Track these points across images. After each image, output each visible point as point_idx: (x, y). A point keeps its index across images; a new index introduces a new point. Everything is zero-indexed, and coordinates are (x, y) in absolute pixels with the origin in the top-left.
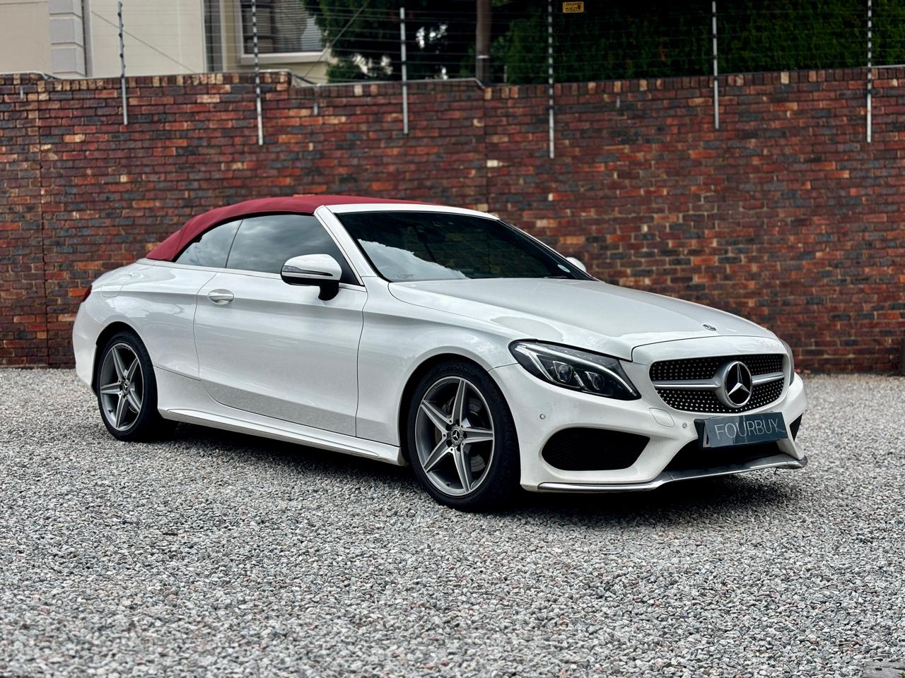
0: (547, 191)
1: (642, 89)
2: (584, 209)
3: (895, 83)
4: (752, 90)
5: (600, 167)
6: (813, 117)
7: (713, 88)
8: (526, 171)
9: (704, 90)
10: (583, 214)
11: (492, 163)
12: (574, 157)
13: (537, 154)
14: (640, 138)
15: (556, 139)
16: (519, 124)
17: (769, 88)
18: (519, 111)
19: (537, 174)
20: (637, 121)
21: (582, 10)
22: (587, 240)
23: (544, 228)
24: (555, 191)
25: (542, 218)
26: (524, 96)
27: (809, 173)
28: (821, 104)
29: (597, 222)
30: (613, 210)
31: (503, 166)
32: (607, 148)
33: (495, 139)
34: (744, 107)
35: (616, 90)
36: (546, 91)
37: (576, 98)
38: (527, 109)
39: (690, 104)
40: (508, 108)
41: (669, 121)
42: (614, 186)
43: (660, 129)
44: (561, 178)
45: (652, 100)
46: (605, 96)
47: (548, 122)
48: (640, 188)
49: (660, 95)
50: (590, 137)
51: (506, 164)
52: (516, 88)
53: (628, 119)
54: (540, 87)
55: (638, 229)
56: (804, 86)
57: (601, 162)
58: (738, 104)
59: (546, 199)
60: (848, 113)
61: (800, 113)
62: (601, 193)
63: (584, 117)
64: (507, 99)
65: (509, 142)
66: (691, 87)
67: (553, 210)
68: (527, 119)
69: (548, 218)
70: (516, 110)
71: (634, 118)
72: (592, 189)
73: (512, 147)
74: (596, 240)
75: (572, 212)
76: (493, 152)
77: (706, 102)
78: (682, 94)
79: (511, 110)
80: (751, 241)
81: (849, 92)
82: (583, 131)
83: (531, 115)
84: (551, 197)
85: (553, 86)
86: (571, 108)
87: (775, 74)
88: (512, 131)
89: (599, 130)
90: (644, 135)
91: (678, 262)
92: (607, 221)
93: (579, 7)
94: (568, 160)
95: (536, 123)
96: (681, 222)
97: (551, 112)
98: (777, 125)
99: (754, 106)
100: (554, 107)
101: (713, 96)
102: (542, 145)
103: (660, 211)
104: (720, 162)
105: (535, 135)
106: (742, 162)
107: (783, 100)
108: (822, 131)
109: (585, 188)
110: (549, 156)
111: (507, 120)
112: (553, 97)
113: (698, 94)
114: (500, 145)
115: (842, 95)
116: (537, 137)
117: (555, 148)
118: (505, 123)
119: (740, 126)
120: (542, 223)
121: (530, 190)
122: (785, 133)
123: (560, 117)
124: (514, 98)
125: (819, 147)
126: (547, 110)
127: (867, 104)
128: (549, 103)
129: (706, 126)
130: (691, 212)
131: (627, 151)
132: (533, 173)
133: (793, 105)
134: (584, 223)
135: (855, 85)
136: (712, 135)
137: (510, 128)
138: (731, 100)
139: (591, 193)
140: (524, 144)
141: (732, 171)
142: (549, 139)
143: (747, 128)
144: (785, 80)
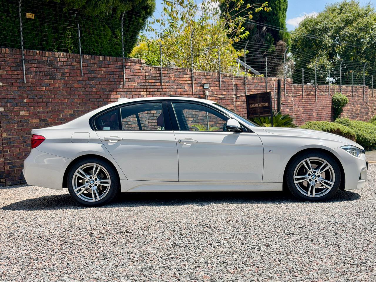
0: (23, 98)
1: (56, 56)
2: (38, 106)
3: (130, 64)
4: (92, 61)
5: (43, 89)
6: (109, 74)
7: (80, 59)
8: (14, 88)
9: (77, 60)
10: (38, 109)
12: (33, 84)
13: (18, 81)
14: (57, 77)
15: (26, 74)
16: (11, 66)
17: (96, 61)
18: (10, 60)
20: (55, 69)
21: (33, 18)
22: (40, 121)
23: (23, 115)
24: (27, 98)
25: (22, 111)
26: (12, 53)
27: (110, 95)
28: (112, 70)
29: (44, 112)
30: (49, 108)
31: (4, 86)
32: (45, 80)
33: (1, 72)
34: (89, 68)
35: (47, 56)
36: (21, 52)
37: (32, 56)
38: (13, 59)
39: (73, 65)
40: (5, 58)
41: (66, 71)
42: (49, 97)
43: (63, 74)
44: (28, 92)
45: (60, 61)
46: (43, 57)
47: (23, 66)
48: (58, 98)
49: (62, 59)
50: (39, 75)
51: (5, 85)
52: (7, 49)
53: (52, 68)
54: (18, 50)
55: (58, 116)
56: (106, 62)
57: (43, 87)
58: (87, 67)
59: (23, 102)
60: (119, 74)
61: (105, 72)
62: (44, 100)
63: (36, 66)
64: (4, 54)
65: (6, 74)
66: (72, 58)
67: (25, 107)
68: (13, 64)
69: (25, 111)
70: (8, 59)
72: (41, 98)
73: (7, 76)
74: (44, 120)
75: (34, 108)
77: (77, 64)
78: (70, 60)
79: (6, 59)
81: (118, 66)
82: (36, 72)
83: (15, 62)
84: (25, 101)
85: (24, 50)
86: (30, 61)
87: (98, 56)
88: (7, 69)
89: (41, 72)
92: (47, 112)
93: (33, 16)
94: (30, 84)
95: (17, 66)
96: (73, 113)
97: (24, 61)
98: (99, 76)
99: (92, 68)
100: (24, 59)
101: (80, 62)
102: (20, 77)
103: (66, 108)
104: (84, 90)
105: (17, 72)
106: (90, 90)
107: (100, 67)
108: (112, 80)
109: (38, 97)
110: (24, 82)
111: (5, 64)
112: (24, 55)
113: (75, 61)
114: (2, 75)
115: (116, 66)
116: (18, 73)
117: (26, 79)
118: (4, 65)
119: (89, 75)
120: (22, 113)
121: (17, 97)
122: (102, 79)
123: (26, 64)
124: (7, 54)
125: (112, 86)
126: (22, 60)
127: (123, 71)
128: (22, 57)
129: (78, 74)
130: (76, 109)
131: (52, 82)
132: (17, 89)
133: (104, 69)
134: (39, 113)
135: (119, 63)
136: (80, 78)
137: (6, 67)
138: (85, 65)
139: (41, 100)
140: (12, 75)
141: (87, 93)
142: (23, 74)
143: (91, 76)
144: (101, 59)
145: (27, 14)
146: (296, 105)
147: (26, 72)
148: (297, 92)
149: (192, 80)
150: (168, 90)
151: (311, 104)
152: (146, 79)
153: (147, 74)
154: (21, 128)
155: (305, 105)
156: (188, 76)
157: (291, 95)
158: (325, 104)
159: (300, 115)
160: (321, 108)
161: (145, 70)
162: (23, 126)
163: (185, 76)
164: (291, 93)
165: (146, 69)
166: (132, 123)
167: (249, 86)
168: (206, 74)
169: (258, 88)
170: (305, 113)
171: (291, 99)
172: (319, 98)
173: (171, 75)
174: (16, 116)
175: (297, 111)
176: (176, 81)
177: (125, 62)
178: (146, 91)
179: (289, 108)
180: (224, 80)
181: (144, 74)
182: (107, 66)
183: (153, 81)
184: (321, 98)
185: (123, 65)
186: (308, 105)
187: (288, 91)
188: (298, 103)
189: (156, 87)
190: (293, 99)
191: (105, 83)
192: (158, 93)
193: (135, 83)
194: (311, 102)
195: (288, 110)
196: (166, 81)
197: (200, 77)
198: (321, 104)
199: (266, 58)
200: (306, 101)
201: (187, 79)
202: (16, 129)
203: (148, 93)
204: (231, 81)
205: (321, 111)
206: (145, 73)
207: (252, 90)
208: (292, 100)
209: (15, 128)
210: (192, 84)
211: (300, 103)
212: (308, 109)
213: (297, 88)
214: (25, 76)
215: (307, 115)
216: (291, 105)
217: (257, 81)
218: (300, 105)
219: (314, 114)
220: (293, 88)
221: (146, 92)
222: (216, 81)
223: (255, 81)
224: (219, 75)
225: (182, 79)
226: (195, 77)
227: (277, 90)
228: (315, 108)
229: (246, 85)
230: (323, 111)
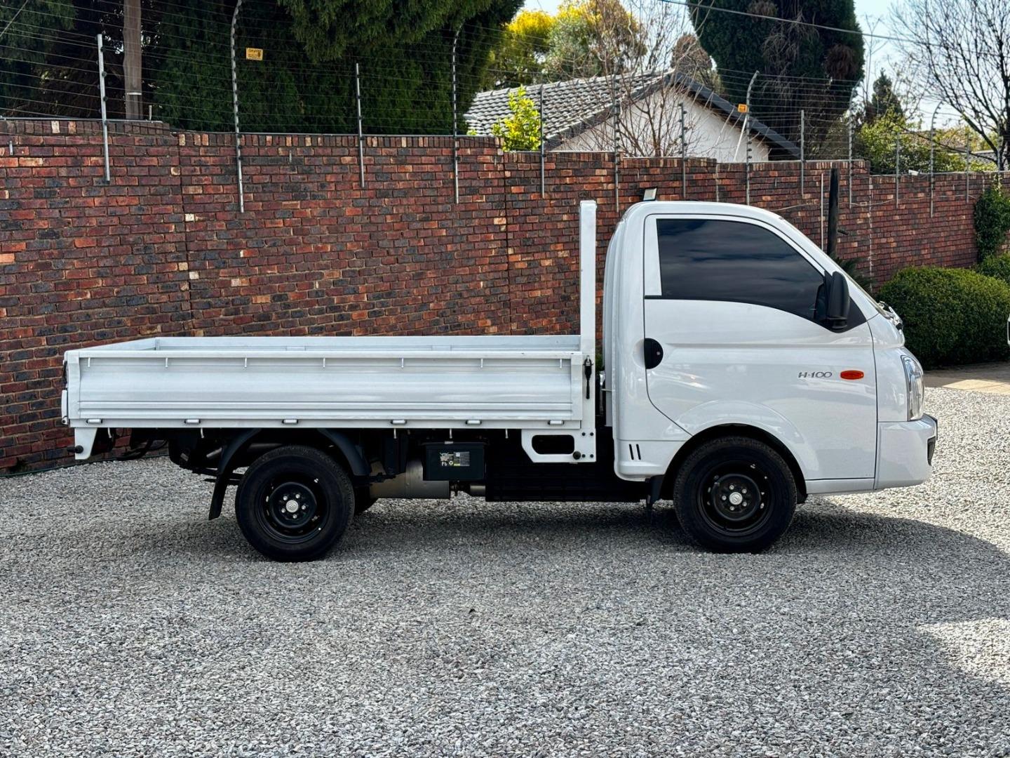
0: (238, 247)
1: (307, 145)
2: (269, 265)
3: (469, 151)
4: (384, 151)
5: (280, 223)
6: (422, 180)
7: (359, 147)
8: (219, 226)
9: (351, 149)
10: (269, 272)
11: (190, 217)
12: (257, 212)
13: (228, 208)
14: (308, 194)
15: (244, 193)
16: (212, 175)
17: (394, 151)
18: (210, 161)
19: (228, 230)
20: (305, 176)
21: (261, 58)
22: (273, 298)
23: (237, 287)
24: (246, 247)
25: (235, 277)
26: (214, 144)
27: (422, 231)
28: (428, 168)
29: (280, 279)
30: (292, 267)
31: (199, 220)
32: (284, 203)
33: (191, 190)
34: (378, 167)
35: (288, 144)
36: (233, 140)
37: (257, 149)
38: (216, 158)
39: (343, 162)
40: (200, 156)
41: (329, 178)
42: (291, 243)
43: (322, 186)
44: (249, 233)
45: (314, 156)
46: (280, 149)
47: (237, 174)
48: (310, 244)
49: (320, 151)
50: (270, 192)
51: (202, 218)
52: (206, 136)
53: (298, 174)
54: (227, 135)
55: (311, 285)
56: (416, 151)
57: (279, 218)
58: (375, 165)
59: (237, 256)
60: (443, 177)
61: (414, 174)
62: (281, 250)
63: (265, 170)
64: (199, 147)
65: (203, 194)
66: (342, 146)
67: (243, 267)
68: (217, 170)
69: (241, 277)
70: (208, 159)
71: (303, 174)
72: (274, 245)
73: (206, 199)
74: (280, 298)
75: (260, 270)
76: (189, 204)
77: (353, 160)
78: (337, 151)
79: (203, 158)
80: (389, 295)
81: (443, 158)
82: (264, 185)
83: (220, 165)
84: (242, 254)
85: (240, 137)
86: (253, 160)
87: (397, 137)
88: (206, 183)
89: (276, 185)
90: (310, 192)
91: (342, 318)
92: (288, 279)
93: (259, 55)
94: (253, 214)
95: (225, 175)
96: (341, 278)
97: (240, 163)
98: (400, 185)
99: (385, 166)
100: (241, 158)
101: (359, 156)
102: (232, 198)
103: (327, 267)
104: (365, 220)
105: (225, 187)
106: (380, 220)
107: (404, 163)
108: (428, 192)
109: (269, 244)
110: (240, 210)
111: (201, 170)
112: (241, 147)
113: (347, 153)
114: (195, 197)
115: (439, 160)
116: (227, 189)
117: (244, 202)
118: (199, 173)
119: (377, 185)
120: (235, 282)
121: (225, 247)
122: (406, 193)
123: (245, 168)
124: (205, 146)
125: (427, 207)
126: (235, 160)
127: (454, 169)
128: (236, 153)
129: (354, 184)
130: (348, 268)
131: (299, 207)
132: (224, 228)
133: (410, 168)
134: (270, 281)
135: (446, 151)
136: (358, 193)
137: (203, 178)
138: (370, 160)
139: (274, 250)
140: (216, 196)
141: (374, 228)
142: (238, 192)
143: (382, 187)
144: (404, 145)
145: (248, 50)
146: (878, 230)
147: (243, 187)
148: (882, 197)
149: (614, 182)
150: (557, 211)
151: (916, 226)
152: (505, 186)
153: (508, 174)
154: (232, 317)
155: (901, 228)
156: (605, 172)
157: (866, 204)
158: (956, 223)
159: (887, 256)
160: (942, 234)
161: (504, 164)
162: (236, 312)
163: (598, 172)
164: (864, 199)
165: (507, 161)
166: (473, 294)
167: (755, 187)
168: (648, 165)
169: (780, 191)
170: (901, 249)
171: (864, 215)
172: (940, 209)
173: (563, 173)
174: (223, 290)
175: (880, 246)
176: (576, 188)
177: (458, 149)
178: (506, 217)
179: (859, 238)
180: (694, 176)
181: (502, 173)
182: (417, 160)
183: (522, 189)
184: (945, 209)
185: (453, 156)
186: (910, 227)
187: (857, 193)
188: (882, 225)
189: (529, 205)
190: (869, 215)
191: (412, 200)
192: (534, 219)
193: (482, 198)
194: (917, 221)
195: (856, 244)
196: (553, 187)
197: (635, 172)
198: (942, 224)
199: (803, 111)
200: (905, 217)
201: (602, 179)
202: (222, 319)
203: (509, 219)
204: (709, 177)
205: (943, 244)
206: (505, 170)
207: (764, 198)
208: (866, 219)
209: (221, 316)
210: (614, 191)
211: (887, 224)
212: (908, 238)
213: (882, 187)
214: (242, 197)
215: (906, 255)
216: (864, 232)
217: (776, 174)
218: (890, 229)
219: (923, 252)
220: (871, 187)
221: (504, 219)
222: (674, 180)
223: (771, 173)
224: (682, 164)
225: (590, 179)
226: (622, 172)
227: (827, 195)
228: (928, 236)
229: (748, 186)
230: (948, 243)
